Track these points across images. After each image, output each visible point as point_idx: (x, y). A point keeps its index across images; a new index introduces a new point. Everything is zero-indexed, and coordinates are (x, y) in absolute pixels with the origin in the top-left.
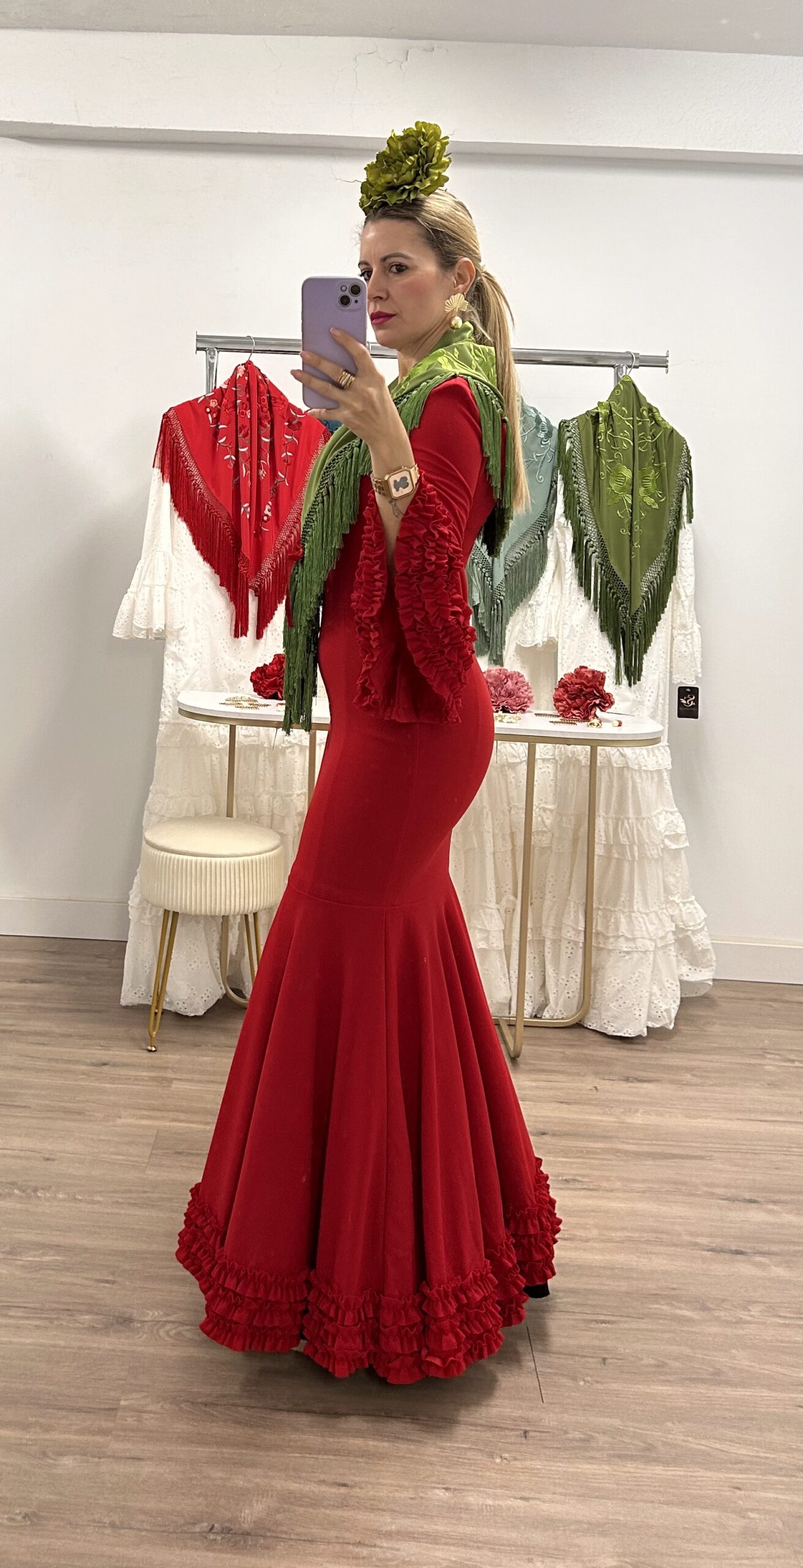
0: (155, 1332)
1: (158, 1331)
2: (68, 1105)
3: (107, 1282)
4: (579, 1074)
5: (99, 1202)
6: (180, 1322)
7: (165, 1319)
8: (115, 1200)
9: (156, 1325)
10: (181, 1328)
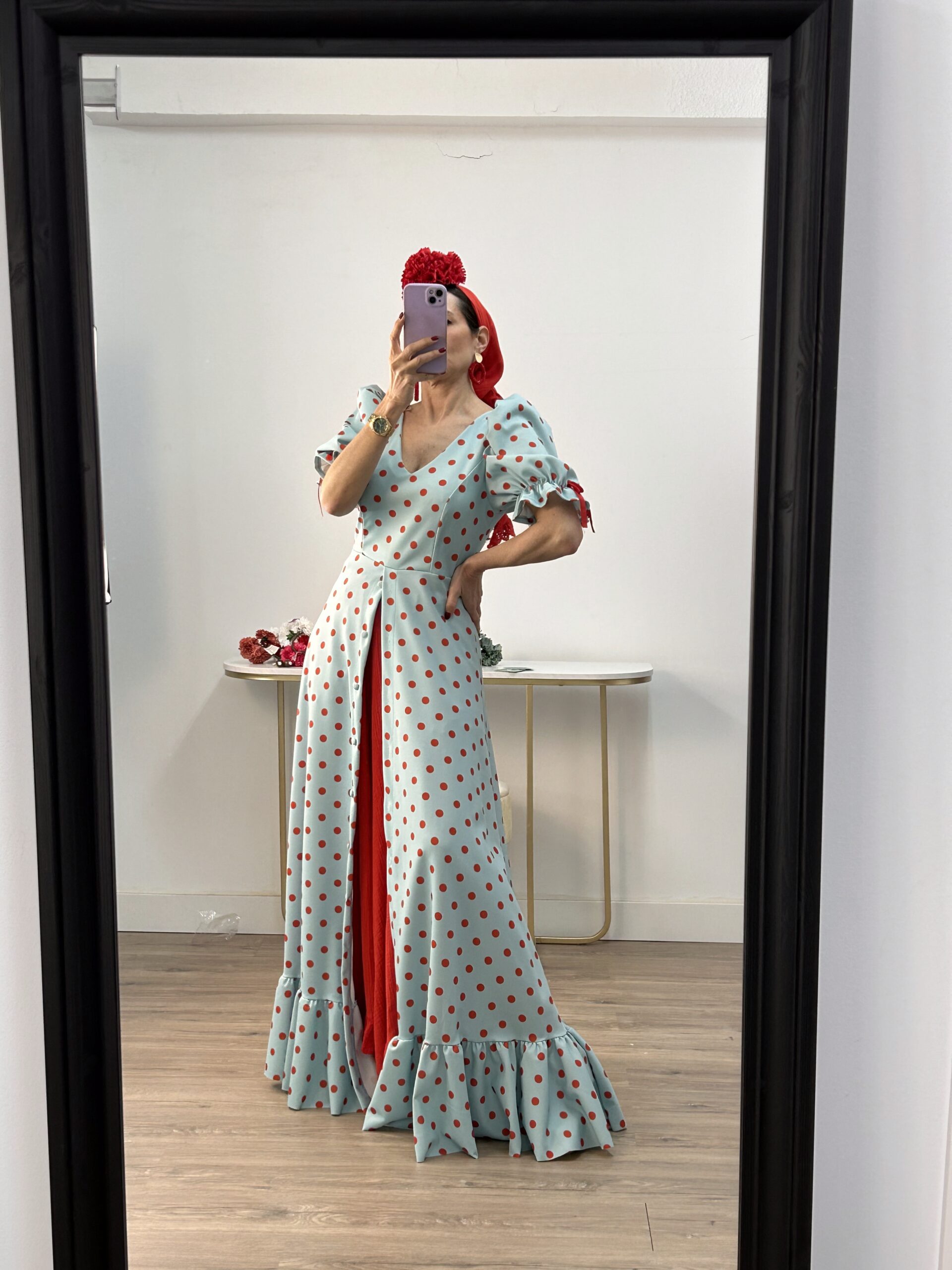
0: (308, 1219)
1: (310, 1218)
2: (223, 1066)
3: (263, 1188)
4: (716, 1027)
5: (253, 1135)
6: (330, 1212)
7: (317, 1211)
8: (268, 1132)
9: (308, 1215)
10: (331, 1216)
